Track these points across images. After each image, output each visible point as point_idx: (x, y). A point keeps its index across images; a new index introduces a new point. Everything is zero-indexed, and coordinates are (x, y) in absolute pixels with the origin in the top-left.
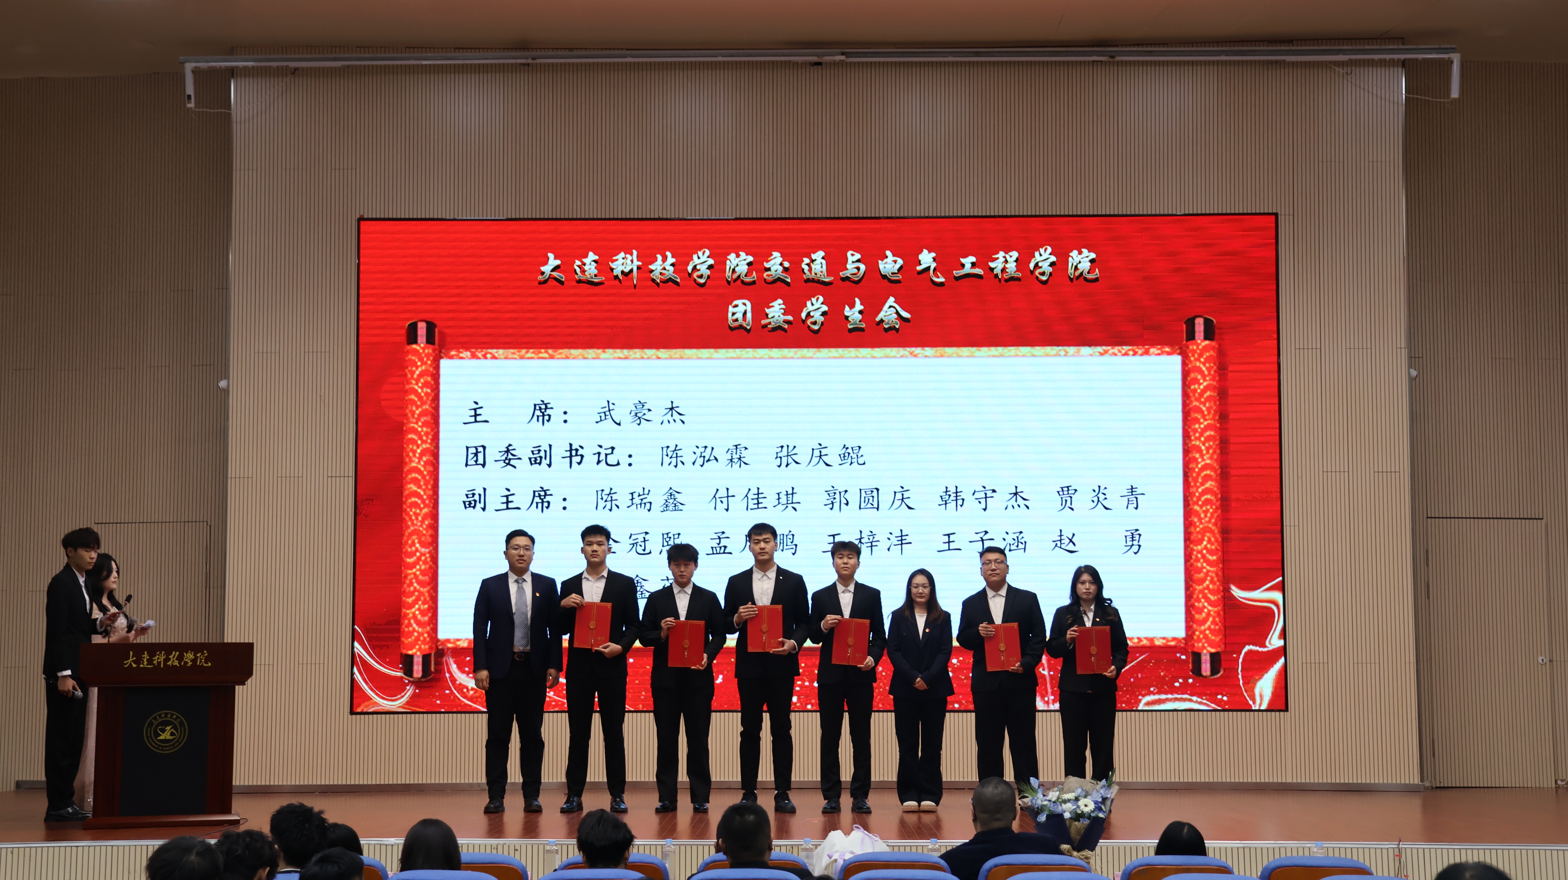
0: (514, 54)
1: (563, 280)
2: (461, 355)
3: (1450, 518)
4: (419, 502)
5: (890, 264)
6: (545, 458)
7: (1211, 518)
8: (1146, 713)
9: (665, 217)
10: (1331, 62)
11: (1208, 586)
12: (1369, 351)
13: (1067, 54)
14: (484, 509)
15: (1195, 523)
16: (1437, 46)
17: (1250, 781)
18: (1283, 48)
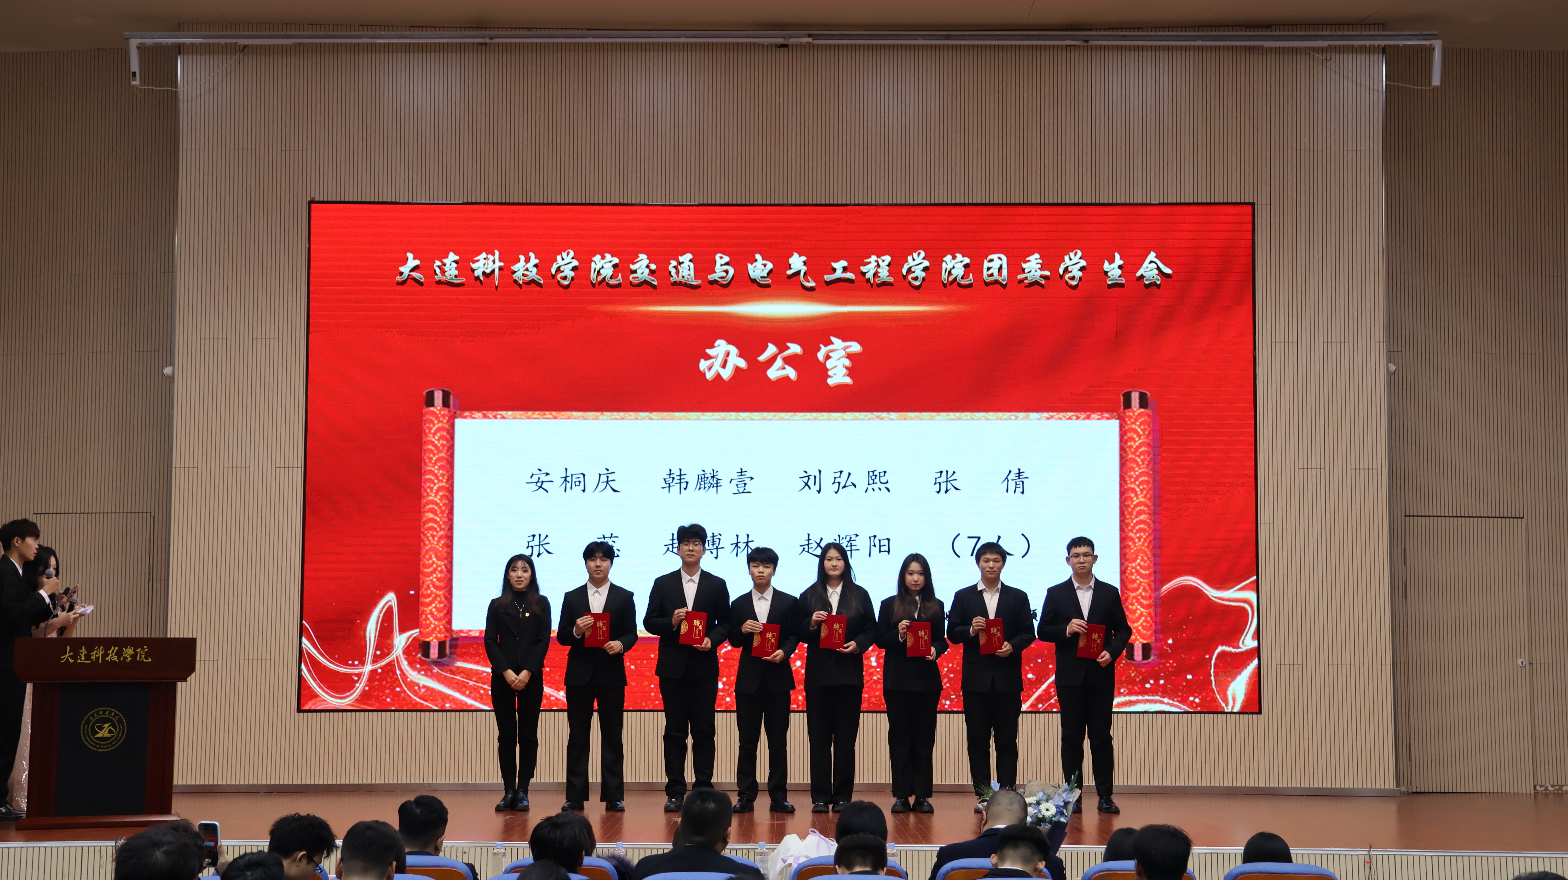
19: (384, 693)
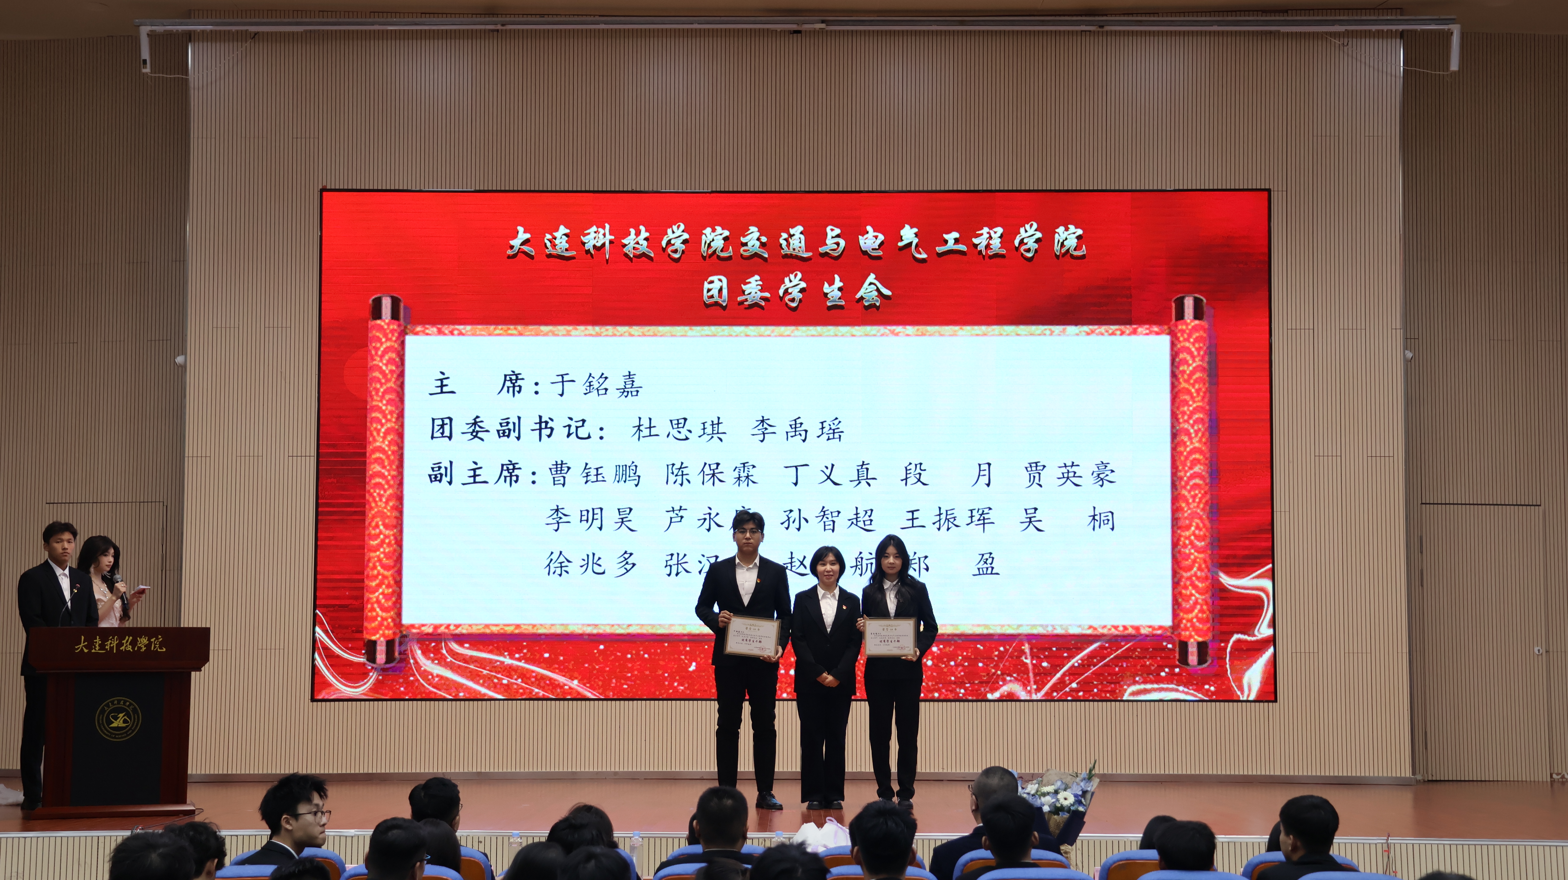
0: (482, 19)
1: (533, 254)
2: (427, 331)
3: (1446, 504)
4: (383, 482)
5: (870, 240)
6: (514, 431)
7: (1199, 503)
8: (1130, 703)
9: (638, 189)
10: (1326, 33)
11: (1196, 573)
12: (1363, 331)
13: (1054, 23)
14: (450, 483)
15: (1183, 508)
16: (1437, 17)
18: (1277, 18)
19: (397, 682)
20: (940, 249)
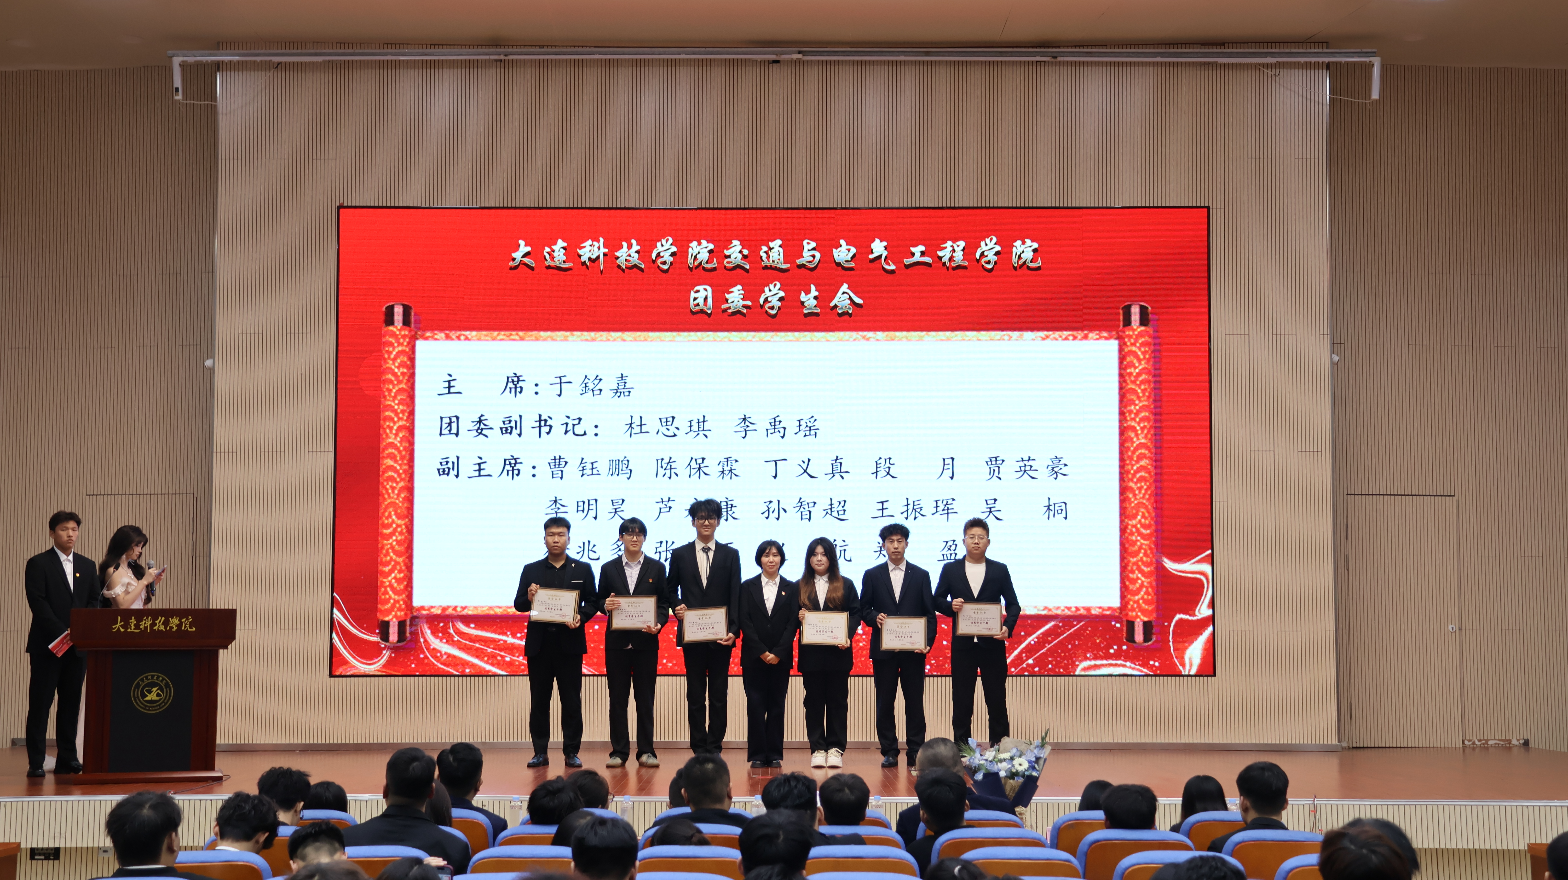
1: (533, 265)
2: (436, 337)
3: (1369, 495)
4: (396, 476)
5: (843, 253)
6: (516, 428)
7: (1144, 495)
8: (1082, 678)
9: (630, 206)
10: (1260, 64)
11: (1142, 558)
12: (1294, 337)
13: (1012, 54)
14: (457, 476)
15: (1130, 499)
16: (1359, 50)
17: (1179, 741)
20: (908, 261)
